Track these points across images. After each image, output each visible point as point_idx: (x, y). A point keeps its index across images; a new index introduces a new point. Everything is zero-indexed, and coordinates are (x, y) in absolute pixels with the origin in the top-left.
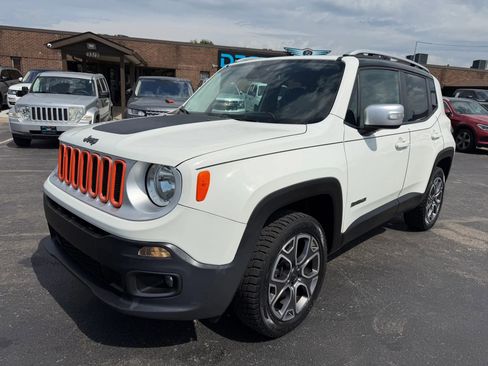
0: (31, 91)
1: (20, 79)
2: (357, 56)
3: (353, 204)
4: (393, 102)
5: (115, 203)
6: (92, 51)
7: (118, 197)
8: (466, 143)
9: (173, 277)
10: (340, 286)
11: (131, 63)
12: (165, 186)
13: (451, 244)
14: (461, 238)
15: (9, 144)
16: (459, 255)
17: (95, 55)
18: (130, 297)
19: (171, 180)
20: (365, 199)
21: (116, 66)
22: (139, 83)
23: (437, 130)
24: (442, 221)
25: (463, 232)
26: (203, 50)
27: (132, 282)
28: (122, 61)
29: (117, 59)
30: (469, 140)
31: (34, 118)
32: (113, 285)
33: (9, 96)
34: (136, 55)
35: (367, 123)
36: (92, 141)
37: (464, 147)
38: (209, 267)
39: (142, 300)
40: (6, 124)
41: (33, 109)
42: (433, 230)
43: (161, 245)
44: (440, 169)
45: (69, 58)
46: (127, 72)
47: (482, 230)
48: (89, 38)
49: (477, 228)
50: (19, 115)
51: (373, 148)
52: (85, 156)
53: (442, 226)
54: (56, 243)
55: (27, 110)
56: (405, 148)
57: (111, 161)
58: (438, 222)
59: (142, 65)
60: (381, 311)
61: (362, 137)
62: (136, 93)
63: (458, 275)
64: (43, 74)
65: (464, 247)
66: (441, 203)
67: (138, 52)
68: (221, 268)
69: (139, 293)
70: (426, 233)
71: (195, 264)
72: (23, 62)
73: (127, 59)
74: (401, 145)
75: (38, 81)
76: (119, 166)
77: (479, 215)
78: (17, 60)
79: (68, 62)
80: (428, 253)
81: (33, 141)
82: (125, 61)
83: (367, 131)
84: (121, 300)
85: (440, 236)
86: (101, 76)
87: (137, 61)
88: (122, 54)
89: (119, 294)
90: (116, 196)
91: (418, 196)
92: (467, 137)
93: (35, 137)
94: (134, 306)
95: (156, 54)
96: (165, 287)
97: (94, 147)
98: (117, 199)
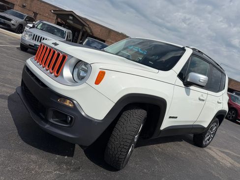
0: (36, 28)
1: (34, 22)
2: (193, 49)
3: (170, 117)
4: (204, 74)
5: (56, 74)
6: (70, 20)
7: (58, 72)
8: (233, 117)
9: (71, 118)
10: (150, 158)
11: (86, 31)
12: (82, 74)
13: (213, 158)
14: (218, 157)
15: (17, 48)
16: (215, 164)
17: (71, 22)
18: (47, 121)
19: (86, 71)
20: (176, 117)
21: (79, 31)
22: (87, 40)
23: (221, 99)
24: (211, 147)
25: (220, 155)
26: (121, 36)
27: (50, 113)
28: (82, 28)
29: (80, 27)
30: (234, 116)
31: (33, 39)
32: (41, 114)
33: (26, 28)
34: (90, 28)
35: (188, 80)
36: (56, 44)
37: (231, 118)
38: (90, 119)
39: (52, 125)
40: (19, 39)
41: (34, 35)
42: (205, 149)
43: (71, 100)
44: (217, 119)
45: (59, 20)
46: (83, 35)
47: (230, 157)
48: (71, 14)
49: (227, 155)
50: (27, 36)
51: (188, 93)
52: (50, 50)
53: (210, 149)
54: (22, 89)
55: (31, 35)
56: (203, 100)
57: (61, 54)
58: (209, 146)
59: (91, 34)
60: (167, 176)
61: (184, 86)
62: (84, 44)
63: (212, 173)
64: (44, 22)
65: (218, 162)
66: (213, 138)
67: (91, 27)
68: (96, 121)
69: (51, 120)
70: (201, 149)
71: (83, 114)
72: (38, 16)
73: (85, 29)
74: (202, 98)
75: (41, 24)
76: (64, 57)
77: (230, 150)
78: (36, 14)
79: (58, 22)
80: (200, 159)
81: (29, 50)
82: (84, 30)
83: (188, 84)
84: (42, 122)
85: (208, 153)
86: (70, 31)
87: (89, 31)
88: (83, 25)
89: (42, 119)
90: (57, 71)
91: (203, 128)
92: (234, 114)
93: (30, 48)
94: (47, 126)
95: (99, 31)
96: (65, 122)
97: (56, 47)
98: (57, 73)
